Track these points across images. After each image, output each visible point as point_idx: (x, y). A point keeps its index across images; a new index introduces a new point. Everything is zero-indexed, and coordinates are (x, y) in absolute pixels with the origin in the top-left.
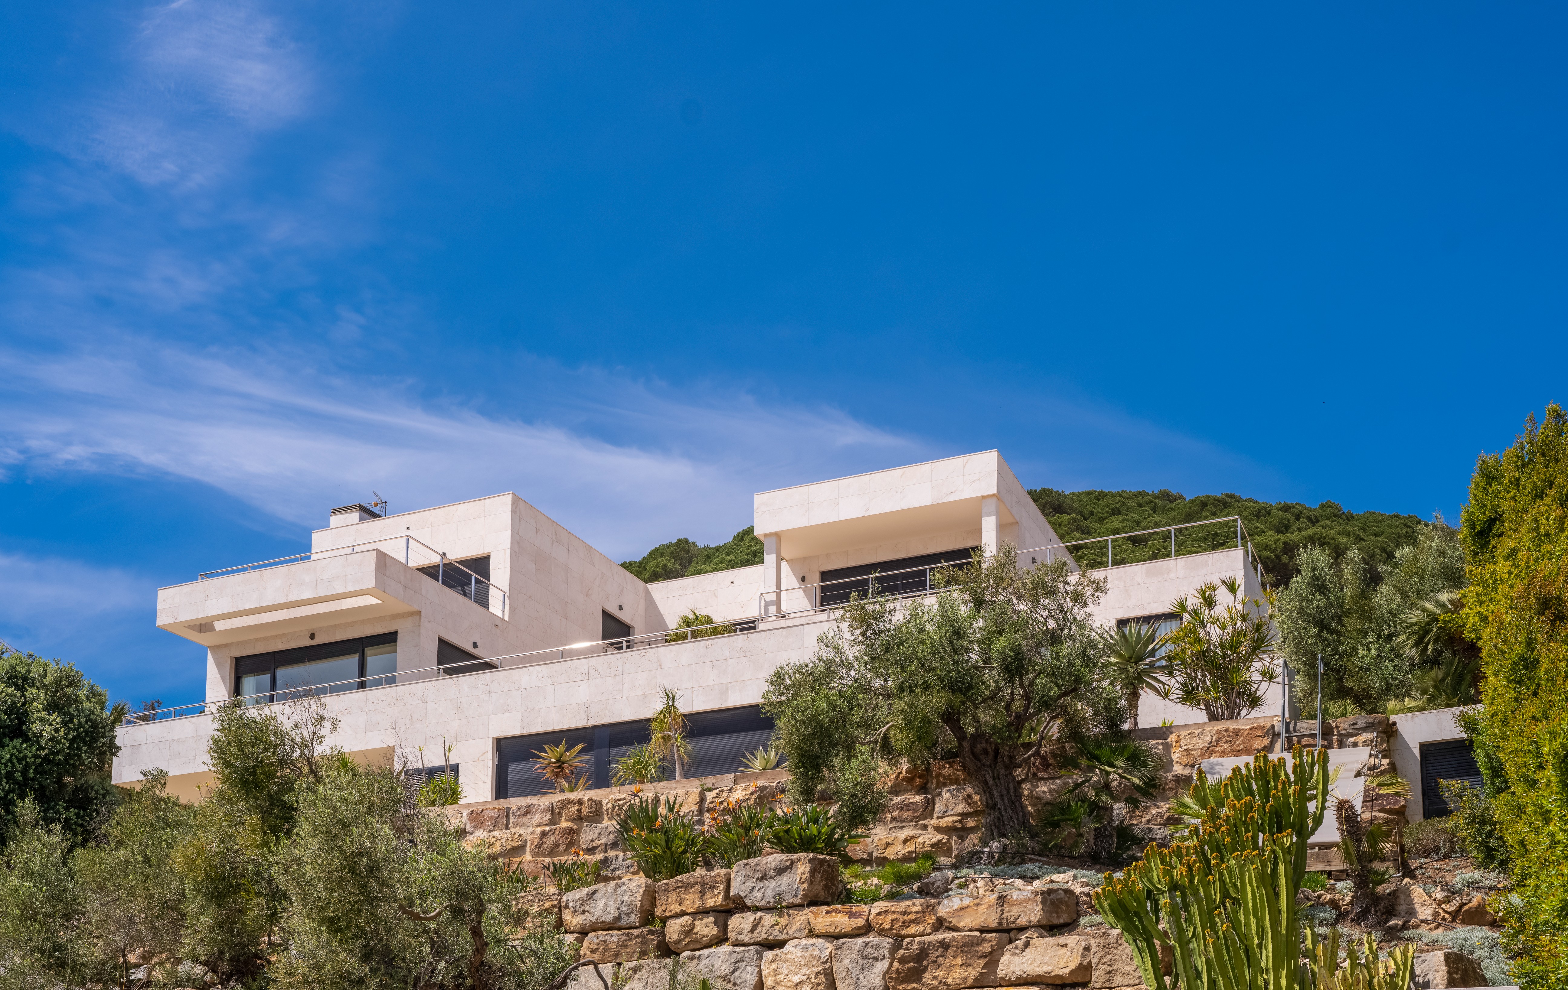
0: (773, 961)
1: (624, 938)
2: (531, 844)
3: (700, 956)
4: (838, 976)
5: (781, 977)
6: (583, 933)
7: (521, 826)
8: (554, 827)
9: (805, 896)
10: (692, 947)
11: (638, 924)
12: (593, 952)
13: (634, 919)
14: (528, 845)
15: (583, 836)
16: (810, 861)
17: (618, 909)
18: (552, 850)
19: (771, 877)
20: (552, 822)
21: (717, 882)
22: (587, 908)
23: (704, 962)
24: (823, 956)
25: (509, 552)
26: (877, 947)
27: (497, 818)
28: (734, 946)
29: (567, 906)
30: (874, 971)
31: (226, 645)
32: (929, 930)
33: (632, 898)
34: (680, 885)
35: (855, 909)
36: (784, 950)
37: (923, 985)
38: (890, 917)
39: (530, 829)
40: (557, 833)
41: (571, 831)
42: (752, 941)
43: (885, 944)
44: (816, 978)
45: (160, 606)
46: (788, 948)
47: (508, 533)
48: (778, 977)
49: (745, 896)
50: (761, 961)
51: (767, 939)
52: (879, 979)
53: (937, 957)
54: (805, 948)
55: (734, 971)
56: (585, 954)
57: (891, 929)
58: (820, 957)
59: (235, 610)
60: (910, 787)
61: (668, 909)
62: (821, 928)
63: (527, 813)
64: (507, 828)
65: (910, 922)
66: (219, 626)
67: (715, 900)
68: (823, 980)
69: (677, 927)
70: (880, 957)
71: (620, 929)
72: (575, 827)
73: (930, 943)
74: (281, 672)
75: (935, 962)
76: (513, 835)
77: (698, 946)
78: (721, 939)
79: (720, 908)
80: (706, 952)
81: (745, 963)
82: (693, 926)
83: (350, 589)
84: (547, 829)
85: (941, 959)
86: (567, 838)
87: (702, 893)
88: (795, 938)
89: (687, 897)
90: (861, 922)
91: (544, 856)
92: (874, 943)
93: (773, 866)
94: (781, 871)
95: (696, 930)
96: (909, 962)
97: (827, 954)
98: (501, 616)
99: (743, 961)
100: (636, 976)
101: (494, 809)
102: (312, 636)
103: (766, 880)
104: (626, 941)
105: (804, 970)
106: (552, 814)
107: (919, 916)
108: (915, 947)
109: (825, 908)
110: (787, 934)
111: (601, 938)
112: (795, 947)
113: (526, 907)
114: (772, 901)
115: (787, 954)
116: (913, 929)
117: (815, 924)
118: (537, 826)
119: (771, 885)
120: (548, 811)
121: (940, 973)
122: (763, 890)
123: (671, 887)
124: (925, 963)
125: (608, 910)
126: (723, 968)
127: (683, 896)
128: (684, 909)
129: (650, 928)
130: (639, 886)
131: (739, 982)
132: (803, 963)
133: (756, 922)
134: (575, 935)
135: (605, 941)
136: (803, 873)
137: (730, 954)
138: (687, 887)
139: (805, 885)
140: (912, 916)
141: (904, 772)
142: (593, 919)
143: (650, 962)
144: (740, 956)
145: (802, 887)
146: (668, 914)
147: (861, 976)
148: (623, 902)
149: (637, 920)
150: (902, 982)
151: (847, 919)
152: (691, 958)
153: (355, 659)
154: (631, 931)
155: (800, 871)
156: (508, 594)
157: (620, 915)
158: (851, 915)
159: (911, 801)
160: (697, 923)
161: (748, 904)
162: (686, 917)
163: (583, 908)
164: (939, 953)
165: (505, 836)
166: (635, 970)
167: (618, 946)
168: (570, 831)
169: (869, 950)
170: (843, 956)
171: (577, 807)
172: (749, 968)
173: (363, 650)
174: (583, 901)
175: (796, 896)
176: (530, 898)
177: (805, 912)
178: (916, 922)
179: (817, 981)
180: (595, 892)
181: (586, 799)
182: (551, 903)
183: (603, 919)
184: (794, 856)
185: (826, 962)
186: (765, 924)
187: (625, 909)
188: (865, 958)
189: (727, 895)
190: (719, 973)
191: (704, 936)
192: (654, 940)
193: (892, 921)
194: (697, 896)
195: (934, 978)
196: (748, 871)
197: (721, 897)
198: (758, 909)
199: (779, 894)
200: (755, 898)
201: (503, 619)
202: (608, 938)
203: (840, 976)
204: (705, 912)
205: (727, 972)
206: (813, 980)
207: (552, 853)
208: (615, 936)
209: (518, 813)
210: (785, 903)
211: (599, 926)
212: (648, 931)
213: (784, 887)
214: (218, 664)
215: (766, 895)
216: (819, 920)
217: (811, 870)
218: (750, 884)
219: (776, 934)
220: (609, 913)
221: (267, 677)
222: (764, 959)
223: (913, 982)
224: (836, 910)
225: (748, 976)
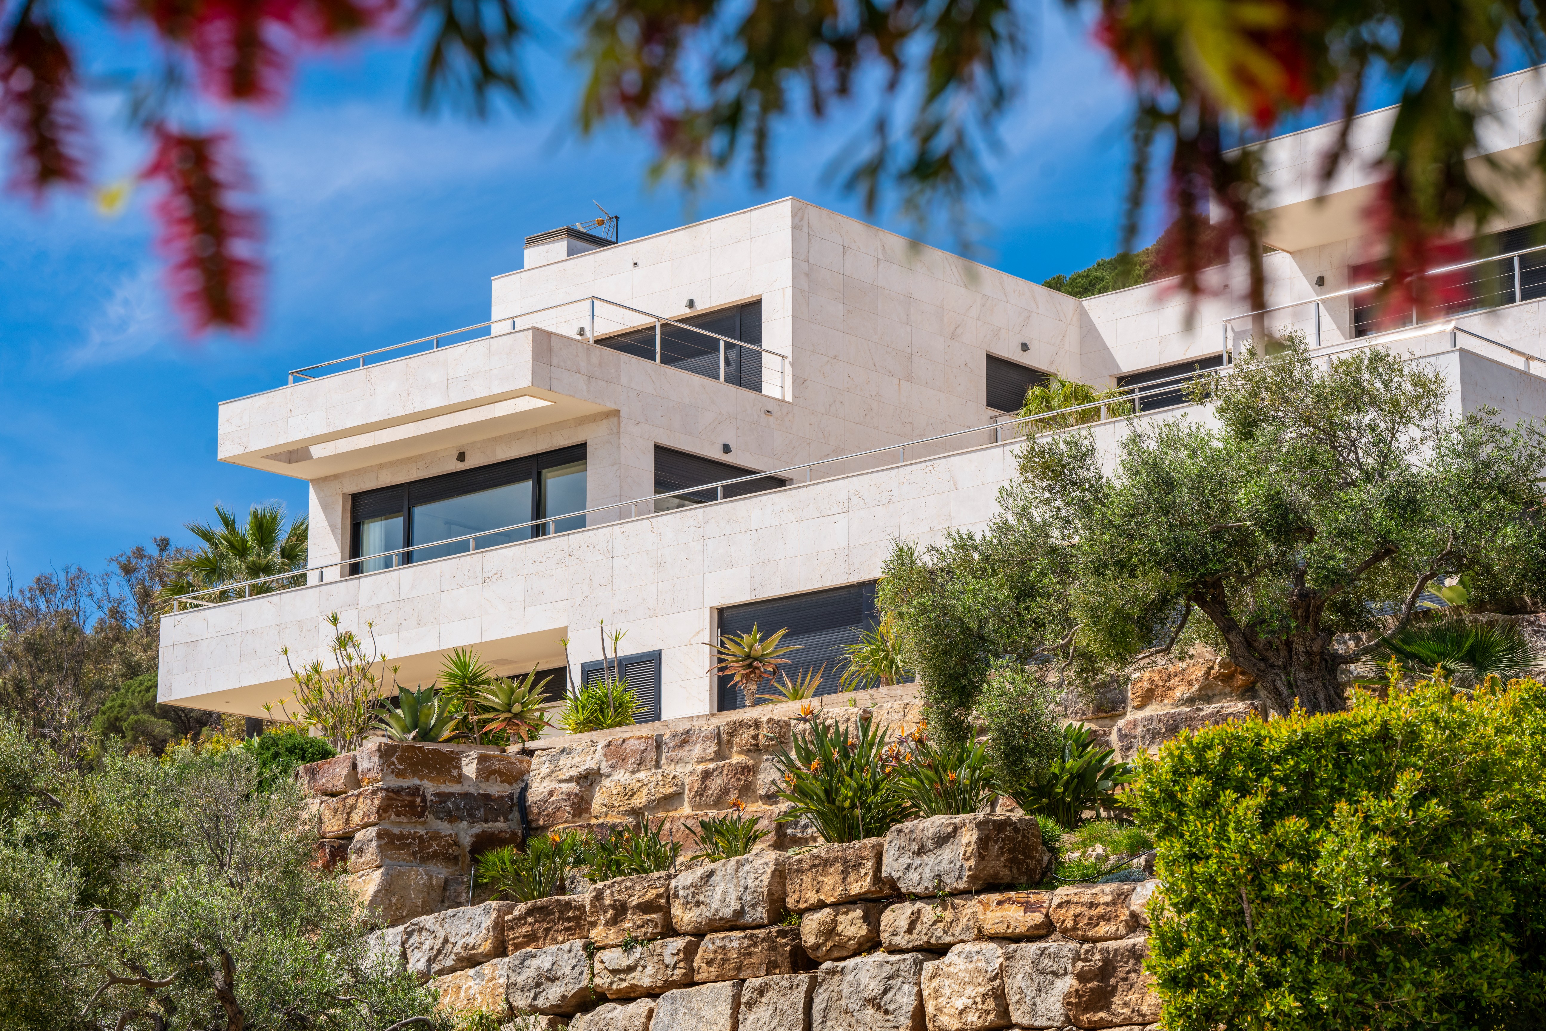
0: (933, 977)
1: (746, 942)
2: (690, 790)
3: (843, 968)
4: (1012, 999)
5: (943, 1001)
6: (699, 934)
7: (677, 763)
8: (721, 763)
9: (972, 878)
10: (836, 954)
11: (766, 921)
12: (709, 963)
13: (761, 913)
14: (687, 792)
15: (760, 776)
16: (979, 825)
17: (741, 899)
18: (719, 798)
19: (930, 851)
20: (719, 755)
21: (863, 858)
22: (701, 898)
23: (849, 977)
24: (990, 969)
25: (789, 292)
26: (1055, 957)
27: (644, 751)
28: (891, 952)
29: (676, 896)
30: (1054, 992)
31: (336, 477)
32: (1122, 931)
33: (757, 882)
34: (817, 862)
35: (1033, 898)
36: (946, 959)
37: (1113, 1014)
38: (1075, 910)
39: (689, 768)
40: (725, 772)
41: (745, 769)
42: (910, 946)
43: (1065, 952)
44: (983, 1003)
45: (223, 428)
46: (951, 957)
47: (787, 263)
48: (940, 1000)
49: (899, 879)
50: (920, 974)
51: (928, 942)
52: (1059, 1005)
53: (1128, 972)
54: (969, 958)
55: (885, 992)
56: (700, 967)
57: (1075, 928)
58: (986, 972)
59: (331, 430)
60: (1228, 690)
61: (803, 899)
62: (989, 926)
63: (685, 742)
64: (658, 766)
65: (1098, 918)
66: (317, 451)
67: (859, 885)
68: (993, 1005)
69: (814, 925)
70: (1061, 972)
71: (744, 928)
72: (751, 762)
73: (1116, 951)
74: (420, 512)
75: (1125, 979)
76: (665, 776)
77: (845, 954)
78: (872, 944)
79: (870, 896)
80: (851, 963)
81: (901, 979)
82: (834, 922)
83: (497, 390)
84: (712, 766)
85: (1133, 976)
86: (739, 779)
87: (845, 874)
88: (962, 941)
89: (826, 880)
90: (1038, 918)
91: (709, 807)
92: (1052, 950)
93: (929, 833)
94: (942, 840)
95: (840, 928)
96: (1090, 980)
97: (997, 966)
98: (779, 396)
99: (899, 976)
100: (763, 1000)
101: (639, 738)
102: (461, 457)
103: (925, 853)
104: (749, 946)
105: (970, 991)
106: (719, 743)
107: (1109, 909)
108: (1098, 957)
109: (996, 897)
110: (953, 935)
111: (718, 943)
112: (959, 954)
113: (624, 896)
114: (930, 885)
115: (949, 965)
116: (1102, 929)
117: (984, 920)
118: (699, 762)
119: (929, 859)
120: (711, 739)
121: (1132, 997)
122: (920, 870)
123: (805, 866)
124: (1112, 981)
125: (728, 900)
126: (871, 988)
127: (820, 879)
128: (823, 898)
129: (784, 926)
130: (766, 864)
131: (891, 1008)
132: (967, 980)
133: (914, 917)
134: (689, 938)
135: (723, 948)
136: (968, 844)
137: (881, 965)
138: (825, 865)
139: (972, 863)
140: (1101, 910)
141: (1216, 667)
142: (709, 914)
143: (780, 979)
144: (895, 967)
145: (967, 865)
146: (802, 906)
147: (1038, 1000)
148: (746, 888)
149: (765, 916)
150: (1086, 1010)
151: (1022, 914)
152: (832, 972)
153: (527, 486)
154: (756, 931)
155: (964, 841)
156: (790, 358)
157: (743, 907)
158: (1029, 907)
159: (1230, 711)
160: (841, 918)
161: (904, 890)
162: (826, 910)
163: (697, 897)
164: (1130, 967)
165: (654, 779)
166: (762, 990)
167: (739, 954)
168: (743, 769)
169: (1046, 961)
170: (1016, 970)
171: (752, 732)
172: (906, 987)
173: (539, 474)
174: (696, 888)
175: (960, 878)
176: (629, 884)
177: (973, 902)
178: (1105, 918)
179: (985, 1007)
180: (711, 874)
181: (764, 719)
182: (655, 892)
183: (720, 914)
184: (958, 819)
185: (994, 978)
186: (925, 920)
187: (749, 898)
188: (1042, 972)
189: (877, 878)
190: (866, 995)
191: (850, 939)
192: (786, 945)
193: (1076, 916)
194: (838, 878)
195: (1126, 1004)
196: (902, 841)
197: (868, 880)
198: (915, 898)
199: (939, 875)
200: (911, 882)
201: (783, 401)
202: (726, 942)
203: (1014, 1000)
204: (848, 902)
205: (877, 992)
206: (980, 1006)
207: (719, 802)
208: (735, 940)
209: (672, 744)
210: (947, 889)
211: (717, 924)
212: (778, 932)
213: (945, 865)
214: (325, 507)
215: (925, 876)
216: (989, 914)
217: (979, 839)
218: (905, 860)
219: (939, 935)
220: (728, 906)
221: (398, 522)
222: (924, 973)
223: (1101, 1010)
224: (1010, 899)
225: (905, 999)
